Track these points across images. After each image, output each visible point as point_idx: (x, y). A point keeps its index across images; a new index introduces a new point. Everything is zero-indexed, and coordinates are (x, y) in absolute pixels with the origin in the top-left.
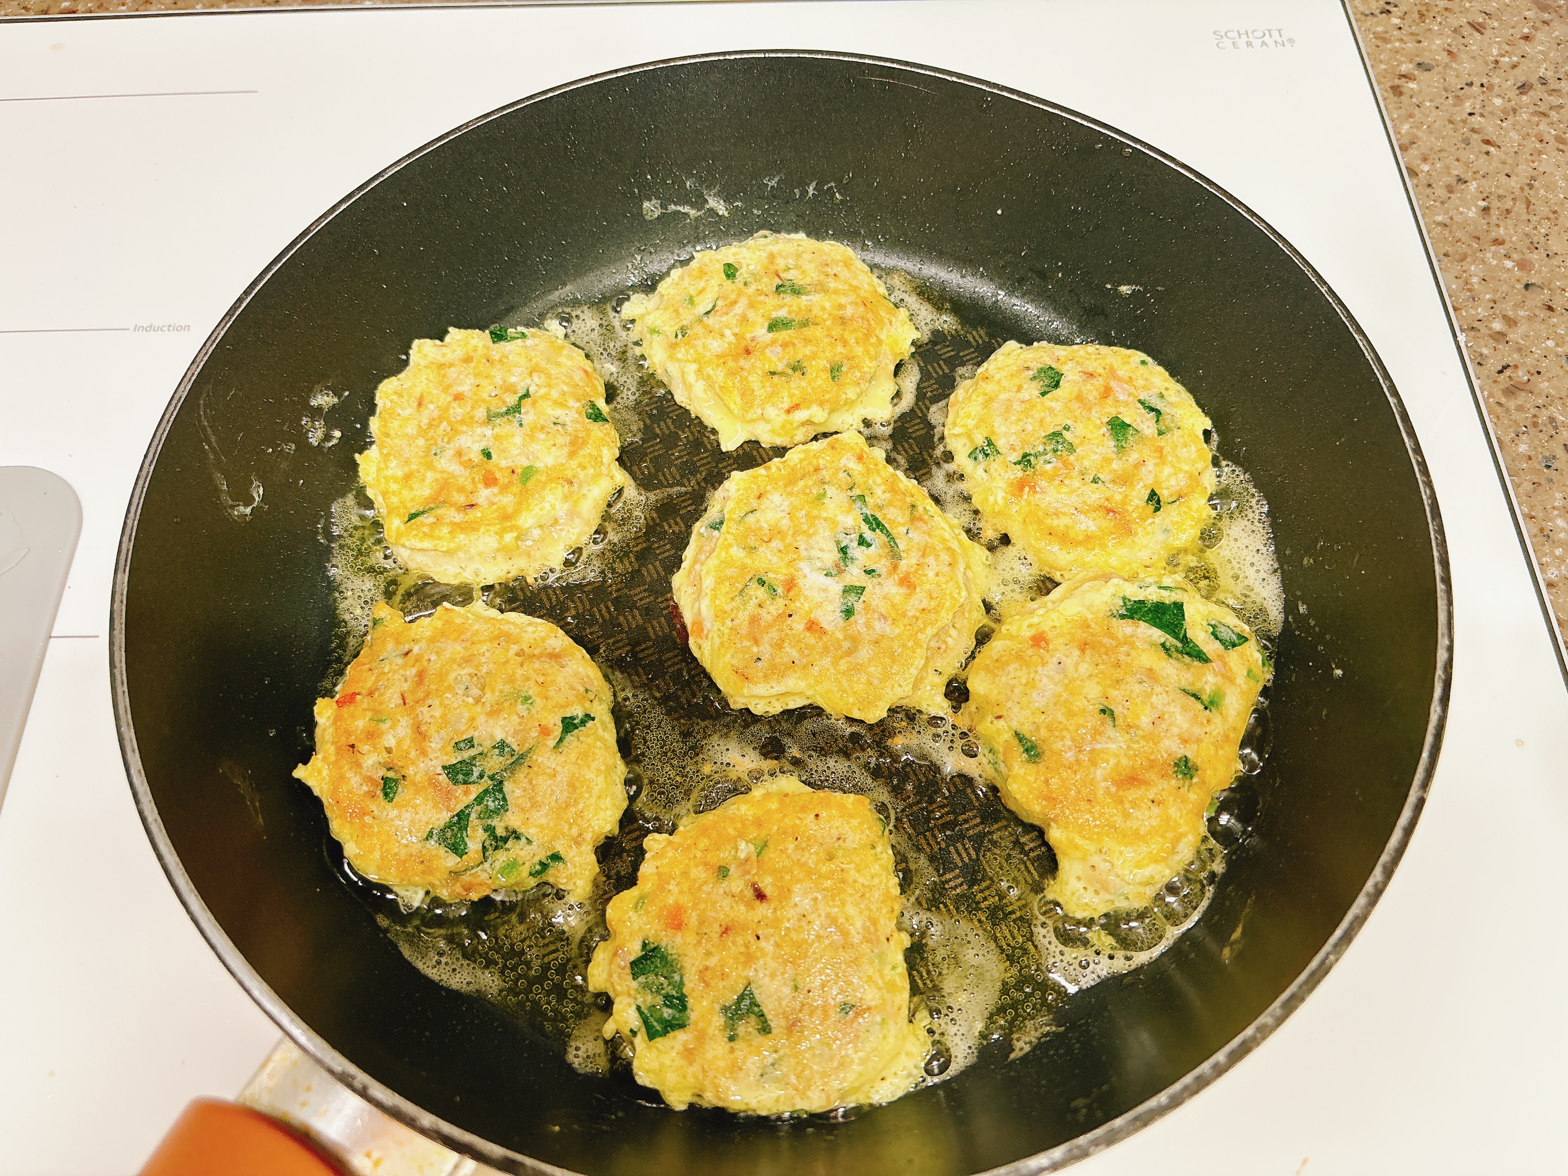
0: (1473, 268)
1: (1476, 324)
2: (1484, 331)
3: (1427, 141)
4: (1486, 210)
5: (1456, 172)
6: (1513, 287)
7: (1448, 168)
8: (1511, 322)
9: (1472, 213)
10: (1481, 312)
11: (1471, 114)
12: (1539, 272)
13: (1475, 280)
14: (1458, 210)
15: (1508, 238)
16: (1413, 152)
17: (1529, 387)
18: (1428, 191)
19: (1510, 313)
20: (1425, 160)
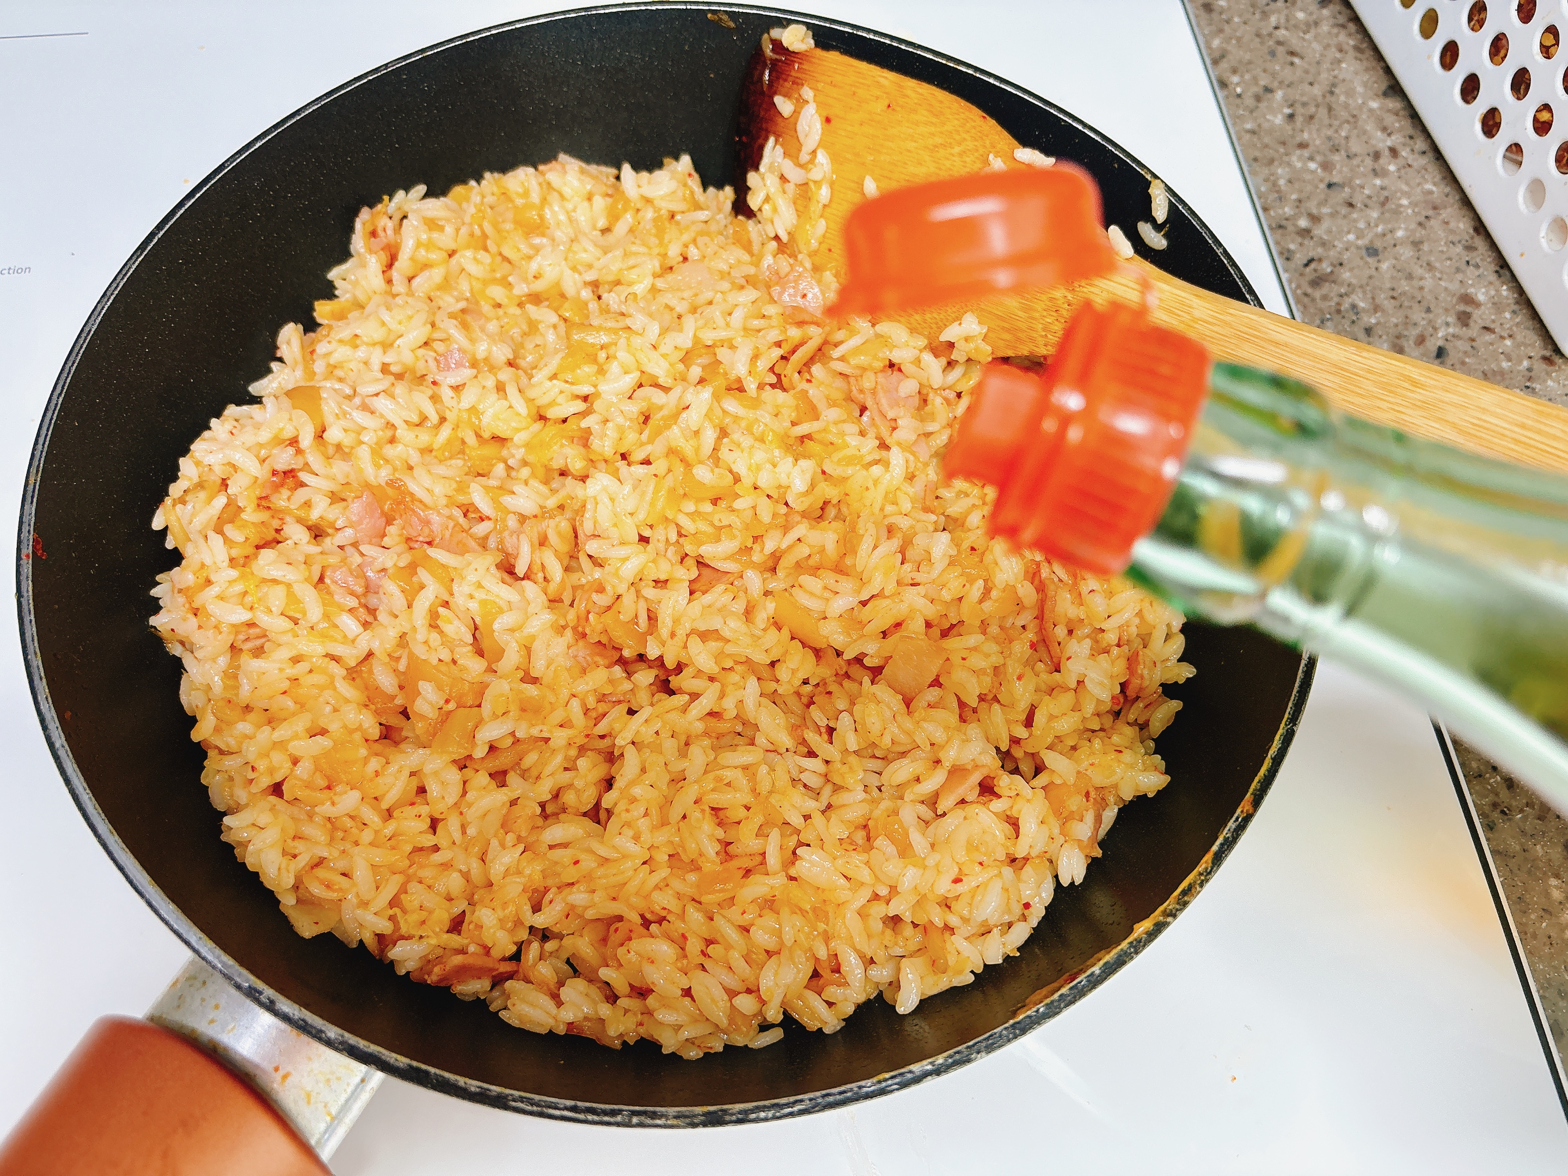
0: (1280, 171)
1: (1284, 223)
2: (1291, 228)
3: (1236, 54)
4: (1291, 117)
5: (1262, 83)
6: (1317, 187)
7: (1255, 79)
8: (1315, 219)
9: (1279, 120)
10: (1288, 211)
11: (1276, 28)
12: (1341, 172)
13: (1282, 182)
14: (1265, 118)
15: (1311, 142)
16: (1224, 65)
17: (1332, 278)
18: (1238, 101)
19: (1315, 211)
20: (1234, 71)
